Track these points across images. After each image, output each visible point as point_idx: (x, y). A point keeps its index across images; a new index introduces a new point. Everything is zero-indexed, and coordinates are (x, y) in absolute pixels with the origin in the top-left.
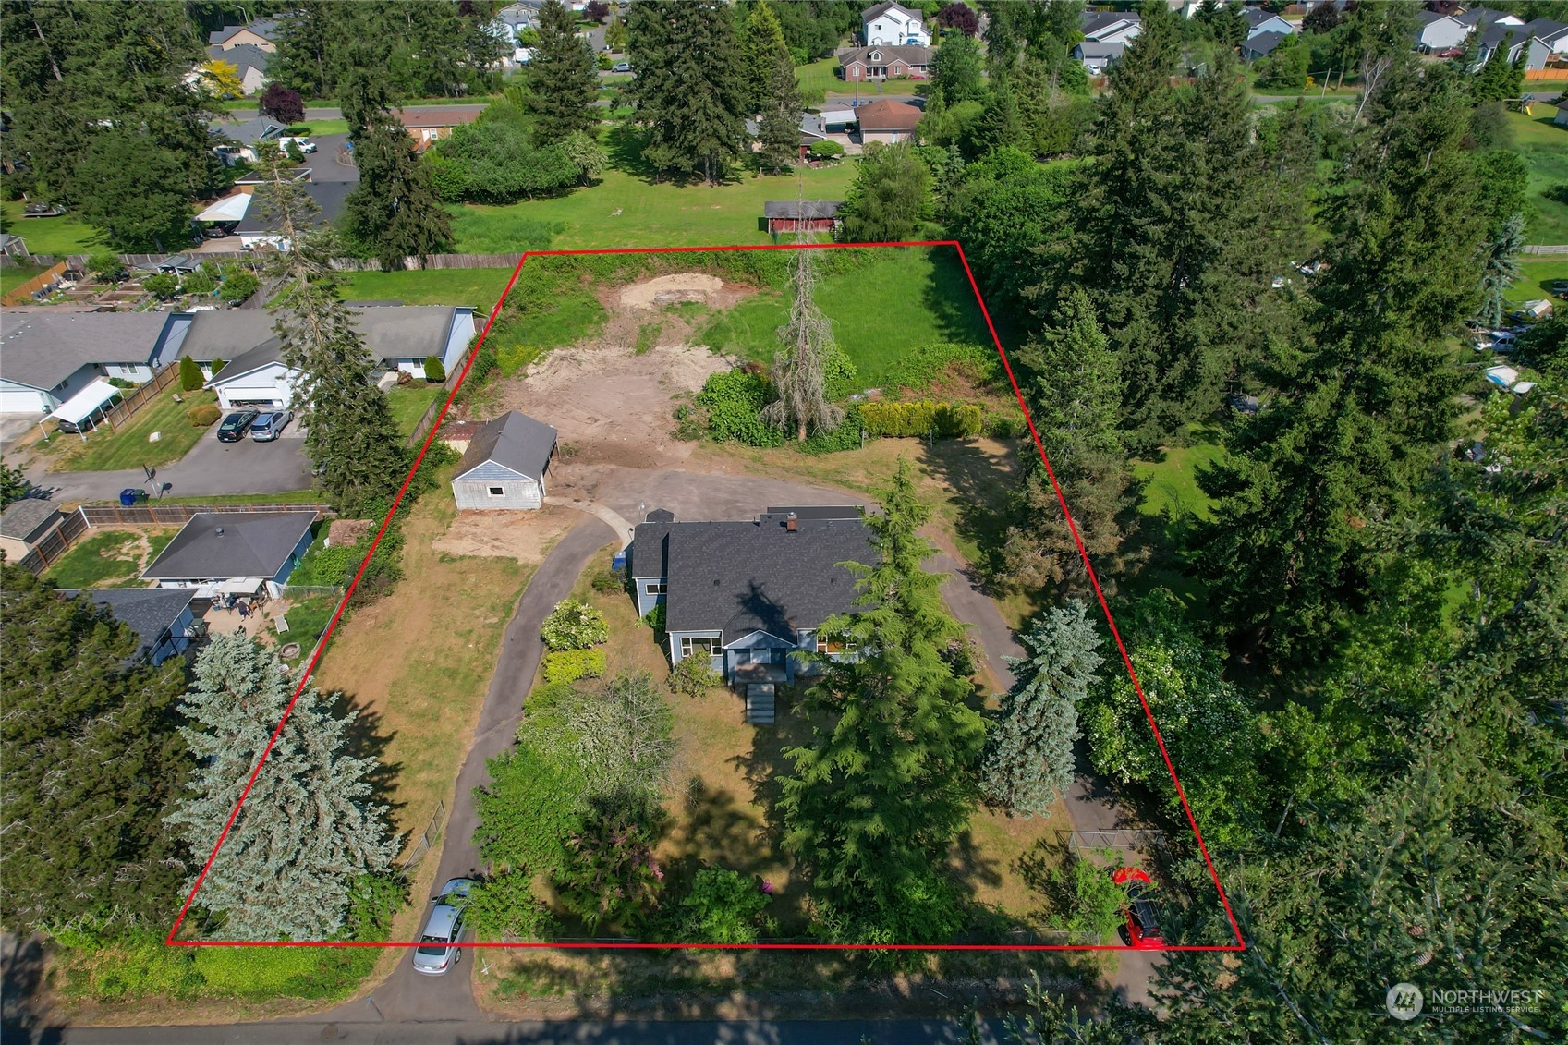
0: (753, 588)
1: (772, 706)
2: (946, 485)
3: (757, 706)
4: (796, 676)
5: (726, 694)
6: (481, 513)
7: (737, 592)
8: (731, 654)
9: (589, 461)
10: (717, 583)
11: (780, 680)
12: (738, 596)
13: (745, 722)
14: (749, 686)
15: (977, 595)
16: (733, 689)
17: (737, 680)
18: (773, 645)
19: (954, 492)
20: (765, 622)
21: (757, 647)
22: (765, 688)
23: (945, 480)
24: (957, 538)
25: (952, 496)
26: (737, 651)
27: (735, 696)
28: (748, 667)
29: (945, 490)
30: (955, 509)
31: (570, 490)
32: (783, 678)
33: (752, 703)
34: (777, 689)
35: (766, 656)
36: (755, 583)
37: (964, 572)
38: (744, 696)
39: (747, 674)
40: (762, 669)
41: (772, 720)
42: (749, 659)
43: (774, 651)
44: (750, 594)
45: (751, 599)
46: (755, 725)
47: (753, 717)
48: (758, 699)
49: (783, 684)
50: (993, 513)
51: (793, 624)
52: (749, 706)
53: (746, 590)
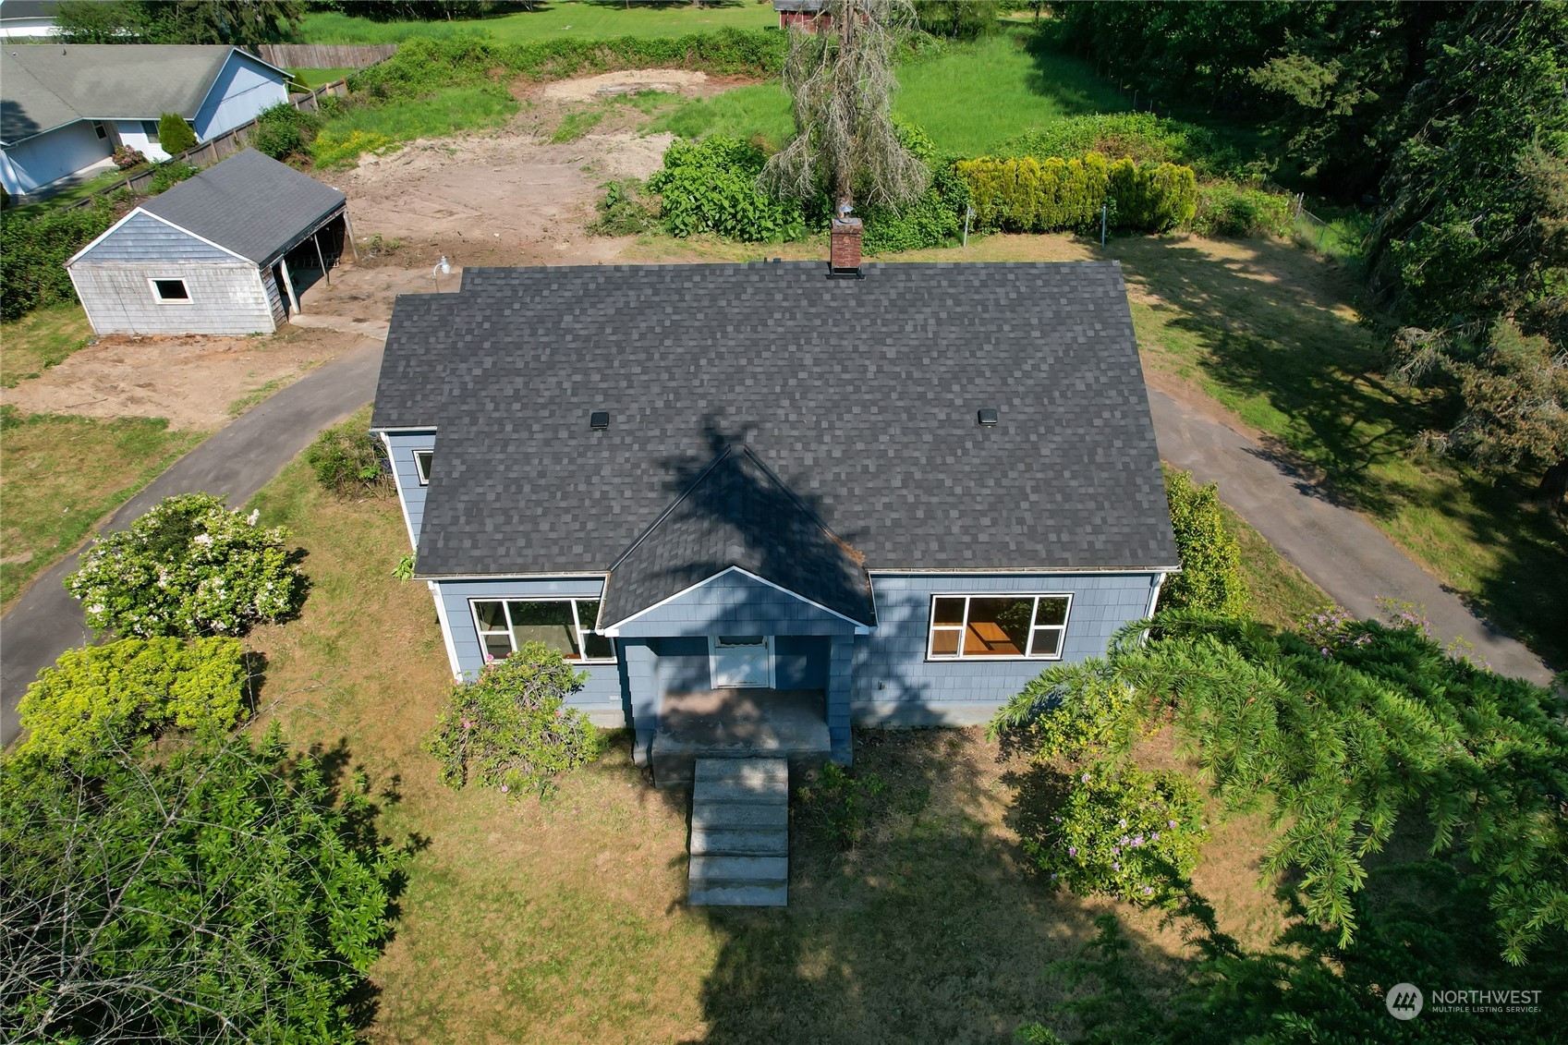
0: (717, 441)
1: (779, 842)
2: (1154, 299)
3: (726, 841)
4: (859, 731)
5: (622, 791)
6: (144, 341)
7: (664, 450)
8: (639, 658)
9: (411, 264)
10: (600, 421)
11: (807, 747)
12: (665, 464)
13: (683, 903)
14: (705, 767)
15: (1318, 507)
16: (650, 775)
17: (662, 744)
18: (783, 628)
19: (1175, 312)
20: (753, 543)
21: (728, 631)
22: (754, 778)
23: (1150, 293)
24: (1216, 388)
25: (1175, 317)
26: (661, 646)
27: (655, 801)
28: (702, 703)
29: (1155, 308)
30: (1192, 339)
31: (355, 305)
32: (817, 739)
33: (710, 831)
34: (795, 779)
35: (763, 665)
36: (726, 425)
37: (1266, 455)
38: (683, 800)
39: (698, 725)
40: (747, 707)
41: (776, 898)
42: (704, 677)
43: (788, 646)
44: (706, 456)
45: (708, 475)
46: (717, 917)
47: (710, 883)
48: (729, 817)
49: (820, 759)
50: (1275, 345)
51: (855, 555)
52: (698, 843)
53: (693, 447)
